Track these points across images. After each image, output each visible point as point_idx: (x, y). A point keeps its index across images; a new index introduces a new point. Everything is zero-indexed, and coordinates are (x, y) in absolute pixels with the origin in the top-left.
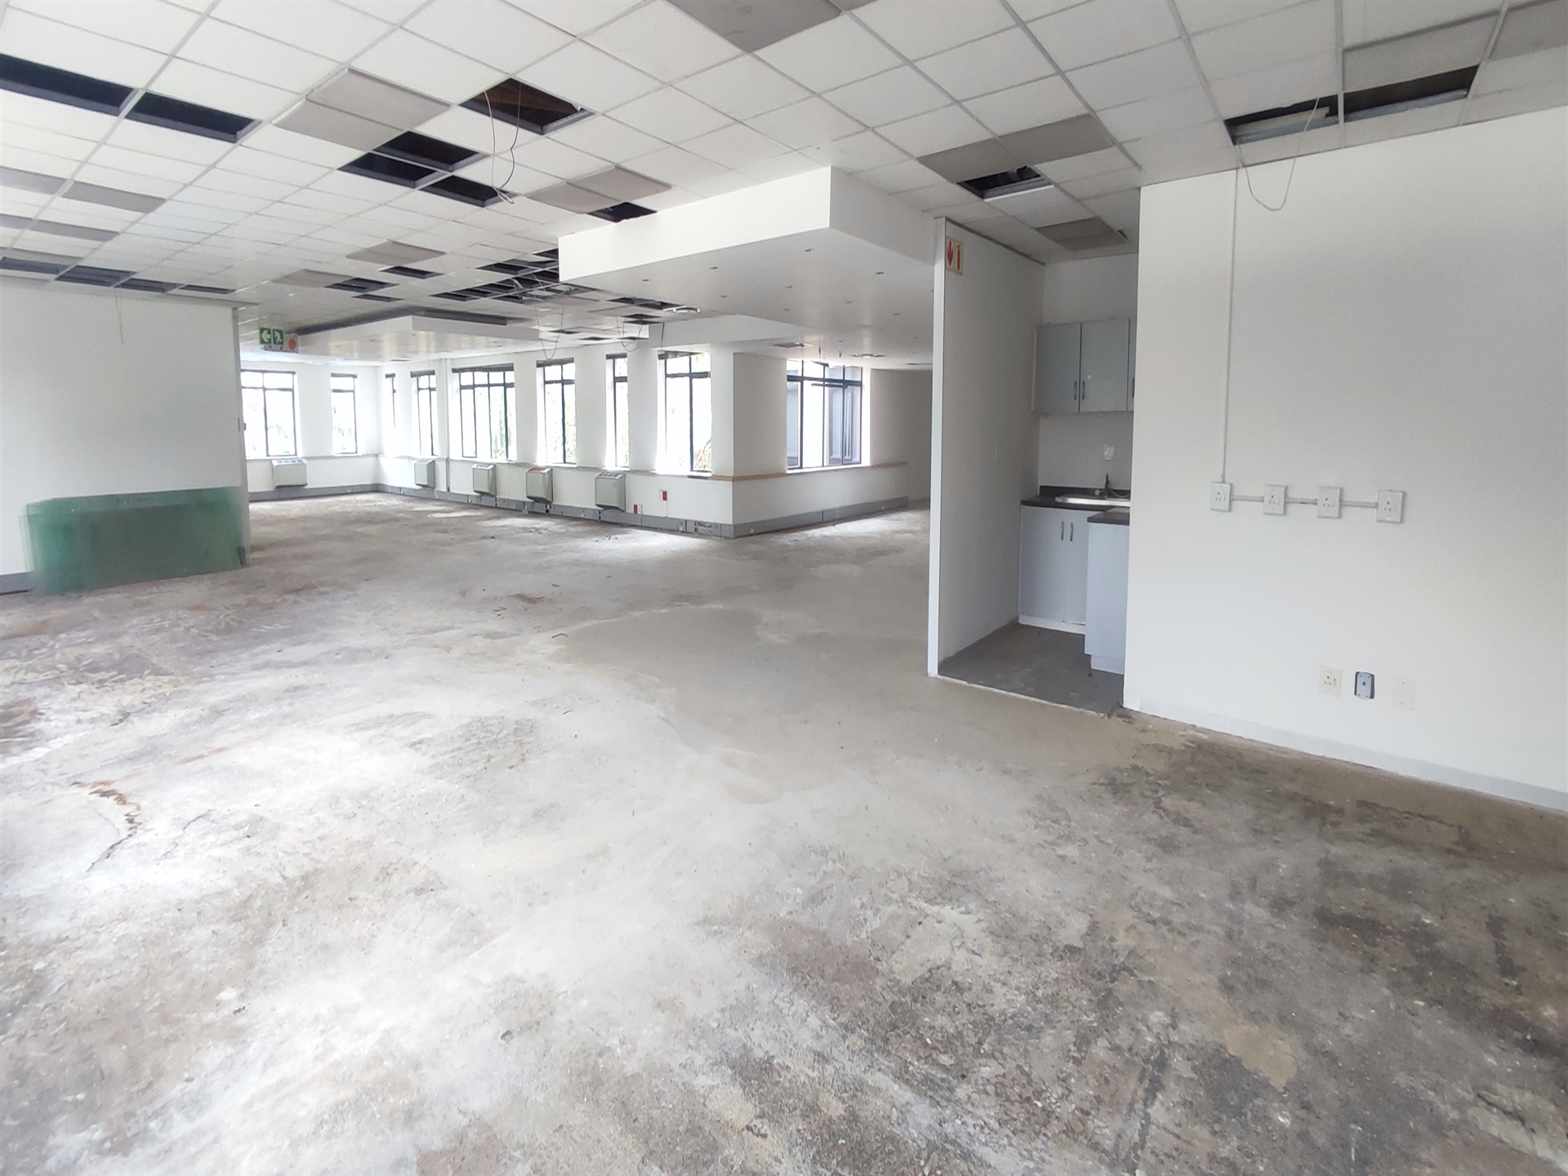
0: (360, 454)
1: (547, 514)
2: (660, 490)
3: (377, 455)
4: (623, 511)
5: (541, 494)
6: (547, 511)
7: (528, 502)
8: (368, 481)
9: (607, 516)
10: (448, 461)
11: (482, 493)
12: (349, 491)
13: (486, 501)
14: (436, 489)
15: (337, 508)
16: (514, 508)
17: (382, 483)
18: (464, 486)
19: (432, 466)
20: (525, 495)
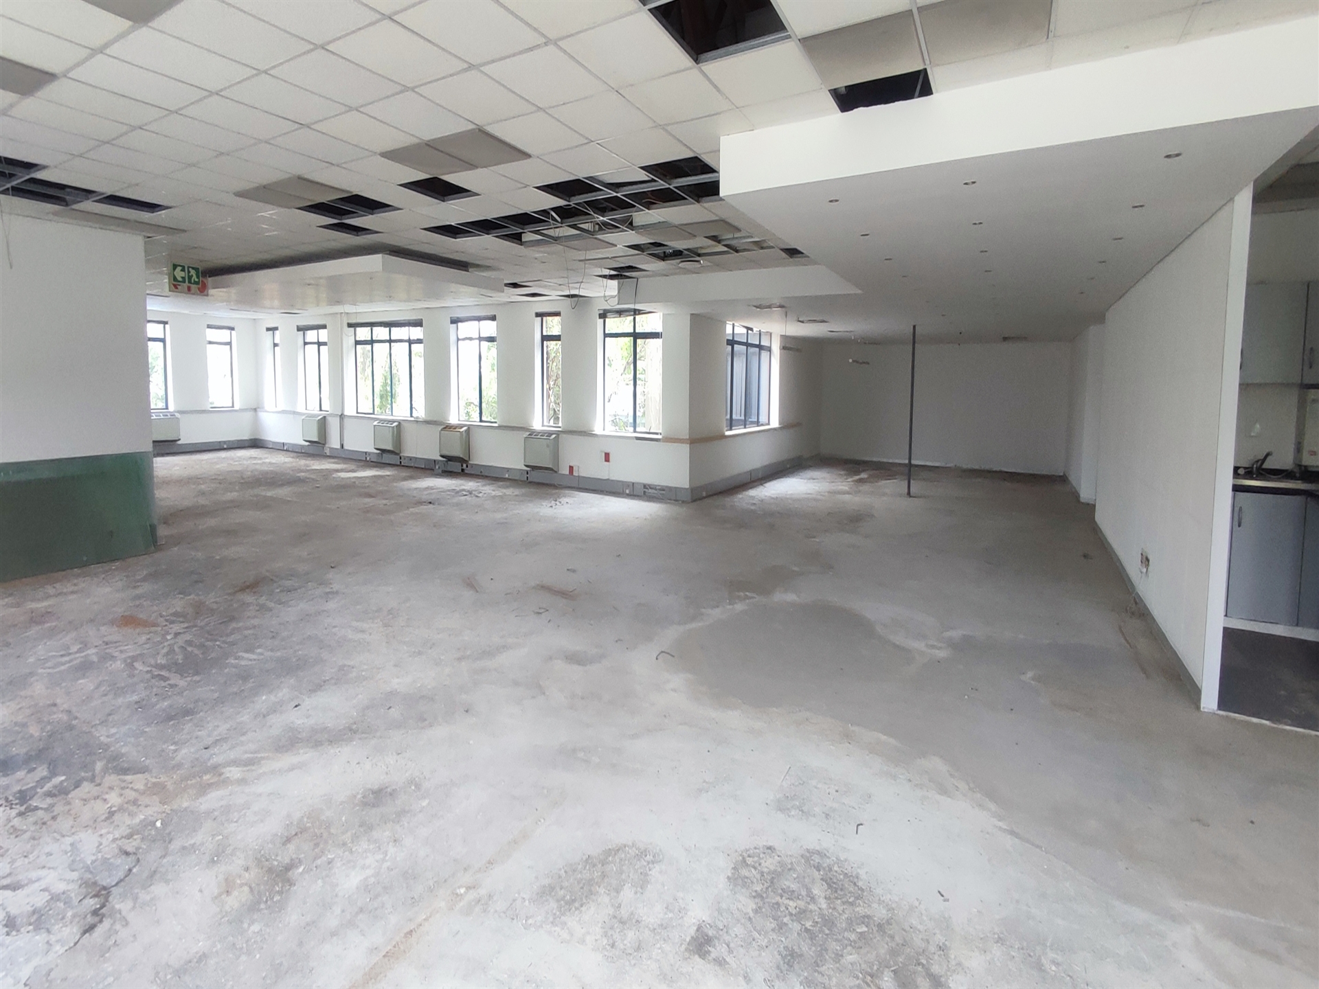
0: (237, 407)
1: (462, 474)
2: (602, 452)
3: (255, 410)
4: (556, 472)
5: (457, 451)
6: (463, 470)
7: (439, 461)
8: (246, 436)
9: (534, 477)
10: (342, 417)
11: (383, 451)
12: (225, 446)
13: (387, 458)
14: (327, 446)
15: (223, 466)
16: (423, 467)
17: (263, 438)
18: (362, 441)
19: (323, 424)
20: (439, 454)
